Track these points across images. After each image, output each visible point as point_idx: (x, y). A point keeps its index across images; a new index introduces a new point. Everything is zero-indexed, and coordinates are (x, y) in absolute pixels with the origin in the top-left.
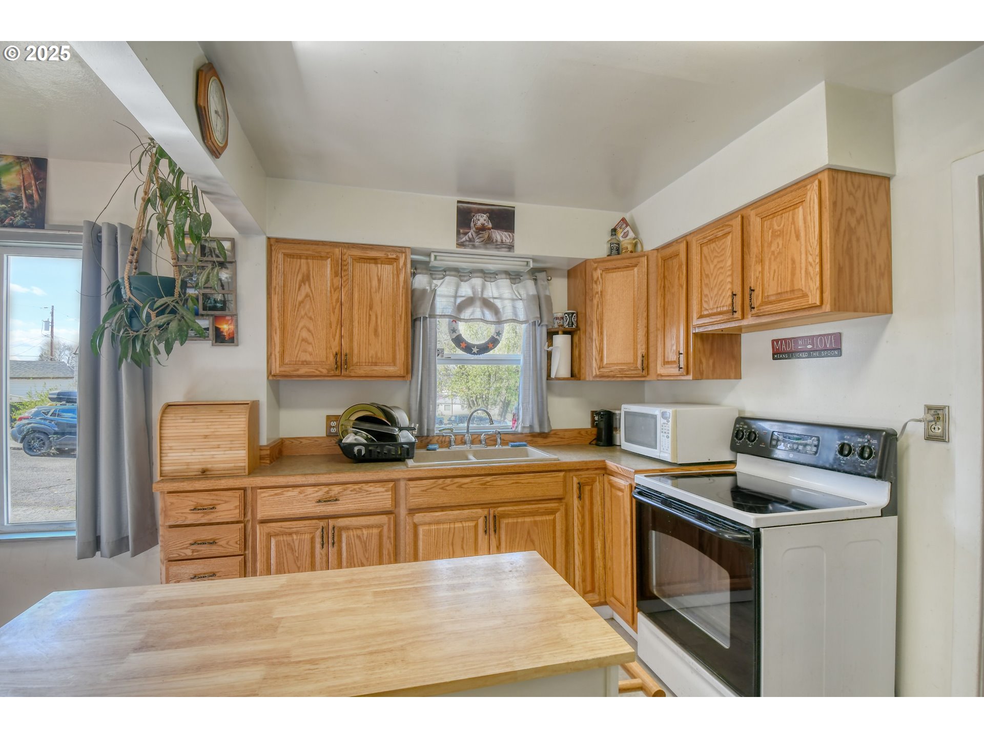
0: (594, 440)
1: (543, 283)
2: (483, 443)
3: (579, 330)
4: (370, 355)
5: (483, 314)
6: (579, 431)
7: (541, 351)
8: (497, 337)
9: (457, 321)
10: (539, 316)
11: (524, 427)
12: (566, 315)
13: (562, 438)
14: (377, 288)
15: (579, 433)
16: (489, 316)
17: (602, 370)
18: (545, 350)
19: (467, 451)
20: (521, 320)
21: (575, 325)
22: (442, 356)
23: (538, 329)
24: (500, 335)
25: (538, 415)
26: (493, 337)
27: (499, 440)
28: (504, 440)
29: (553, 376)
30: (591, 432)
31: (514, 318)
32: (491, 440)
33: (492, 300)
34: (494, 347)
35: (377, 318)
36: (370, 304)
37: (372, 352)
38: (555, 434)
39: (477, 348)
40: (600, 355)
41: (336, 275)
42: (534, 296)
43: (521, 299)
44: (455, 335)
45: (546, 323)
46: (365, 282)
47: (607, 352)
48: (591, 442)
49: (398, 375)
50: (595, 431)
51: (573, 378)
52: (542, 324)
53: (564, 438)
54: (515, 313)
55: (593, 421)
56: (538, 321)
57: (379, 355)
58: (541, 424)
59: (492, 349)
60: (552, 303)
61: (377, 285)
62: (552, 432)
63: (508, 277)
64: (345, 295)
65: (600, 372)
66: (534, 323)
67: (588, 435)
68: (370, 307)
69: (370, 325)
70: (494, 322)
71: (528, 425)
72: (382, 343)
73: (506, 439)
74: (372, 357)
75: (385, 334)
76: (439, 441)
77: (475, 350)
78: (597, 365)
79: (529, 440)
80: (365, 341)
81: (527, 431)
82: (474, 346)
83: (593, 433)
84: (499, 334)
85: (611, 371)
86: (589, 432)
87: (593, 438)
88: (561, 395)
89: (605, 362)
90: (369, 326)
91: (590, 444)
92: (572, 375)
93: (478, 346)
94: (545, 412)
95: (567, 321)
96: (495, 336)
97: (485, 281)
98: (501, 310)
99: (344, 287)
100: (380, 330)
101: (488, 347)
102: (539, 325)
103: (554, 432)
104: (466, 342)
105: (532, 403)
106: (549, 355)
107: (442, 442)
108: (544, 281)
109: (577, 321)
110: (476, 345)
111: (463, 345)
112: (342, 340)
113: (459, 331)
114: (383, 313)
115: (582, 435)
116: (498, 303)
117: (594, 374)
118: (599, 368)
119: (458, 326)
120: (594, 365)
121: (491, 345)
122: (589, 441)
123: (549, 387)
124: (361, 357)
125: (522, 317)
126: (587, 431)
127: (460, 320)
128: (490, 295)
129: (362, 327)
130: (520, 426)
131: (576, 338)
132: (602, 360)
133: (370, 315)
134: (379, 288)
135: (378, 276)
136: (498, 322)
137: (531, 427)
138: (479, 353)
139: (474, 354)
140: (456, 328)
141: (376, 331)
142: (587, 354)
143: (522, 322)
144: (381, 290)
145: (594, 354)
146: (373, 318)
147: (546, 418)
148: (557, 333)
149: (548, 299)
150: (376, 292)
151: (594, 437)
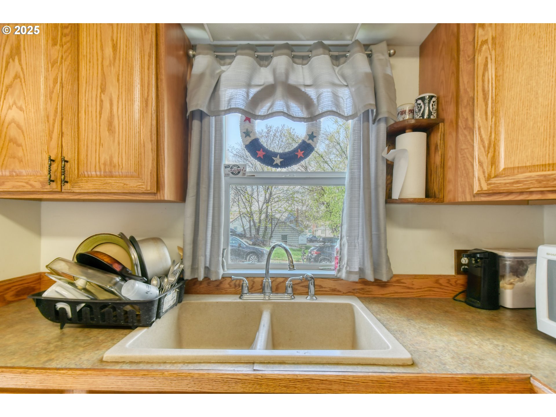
0: (460, 293)
1: (382, 57)
2: (290, 290)
3: (443, 121)
4: (102, 161)
5: (288, 107)
6: (437, 279)
7: (376, 161)
8: (310, 142)
9: (252, 120)
10: (373, 102)
11: (349, 273)
12: (420, 102)
13: (409, 288)
14: (112, 59)
15: (437, 282)
16: (296, 109)
17: (494, 181)
18: (383, 157)
19: (263, 303)
20: (346, 115)
21: (435, 115)
22: (244, 174)
23: (373, 128)
24: (315, 139)
25: (372, 255)
26: (304, 142)
27: (312, 287)
28: (321, 287)
29: (395, 196)
30: (456, 282)
31: (334, 109)
32: (302, 286)
33: (303, 89)
34: (306, 155)
35: (111, 104)
36: (102, 84)
37: (105, 157)
38: (398, 281)
39: (280, 158)
40: (490, 155)
41: (55, 44)
42: (367, 74)
43: (347, 86)
44: (249, 140)
45: (386, 115)
46: (95, 51)
47: (506, 147)
48: (456, 296)
49: (143, 190)
50: (462, 279)
51: (430, 200)
52: (380, 117)
53: (412, 288)
54: (337, 103)
55: (459, 265)
56: (372, 111)
57: (115, 160)
58: (376, 268)
59: (301, 159)
60: (395, 90)
61: (112, 53)
62: (394, 279)
63: (327, 52)
64: (66, 72)
65: (490, 184)
66: (366, 114)
67: (451, 285)
68: (101, 88)
69: (102, 116)
70: (304, 118)
71: (356, 268)
72: (119, 143)
73: (323, 286)
74: (105, 164)
75: (124, 129)
76: (232, 283)
77: (278, 160)
78: (484, 172)
79: (359, 289)
80: (94, 139)
81: (355, 278)
82: (275, 155)
83: (459, 282)
84: (312, 136)
85: (518, 182)
86: (453, 282)
87: (460, 291)
88: (407, 225)
89: (502, 166)
90: (100, 117)
91: (454, 299)
92: (428, 194)
93: (282, 155)
94: (383, 251)
95: (420, 110)
96: (306, 140)
97: (294, 62)
98: (315, 101)
99: (65, 61)
100: (116, 122)
101: (297, 155)
102: (374, 121)
103: (397, 278)
104: (265, 150)
105: (363, 237)
106: (390, 167)
107: (235, 286)
108: (383, 55)
109: (437, 110)
110: (278, 153)
111: (261, 153)
112: (63, 139)
113: (255, 134)
114: (120, 96)
115: (441, 285)
116: (311, 92)
117: (476, 189)
118: (489, 178)
119: (253, 126)
120: (477, 171)
121: (300, 154)
122: (453, 295)
123: (388, 214)
124: (89, 164)
125: (347, 108)
126: (449, 280)
127: (256, 117)
128: (301, 81)
129: (90, 119)
130: (344, 271)
131: (437, 137)
132: (494, 162)
133: (101, 101)
134: (115, 58)
135: (113, 40)
136: (310, 118)
137: (362, 270)
138: (283, 165)
139: (277, 166)
140: (250, 130)
141: (110, 124)
142: (460, 156)
143: (347, 118)
144: (117, 61)
145: (476, 153)
146: (107, 105)
147: (384, 260)
148: (402, 131)
149: (390, 82)
150: (110, 66)
151: (461, 289)
